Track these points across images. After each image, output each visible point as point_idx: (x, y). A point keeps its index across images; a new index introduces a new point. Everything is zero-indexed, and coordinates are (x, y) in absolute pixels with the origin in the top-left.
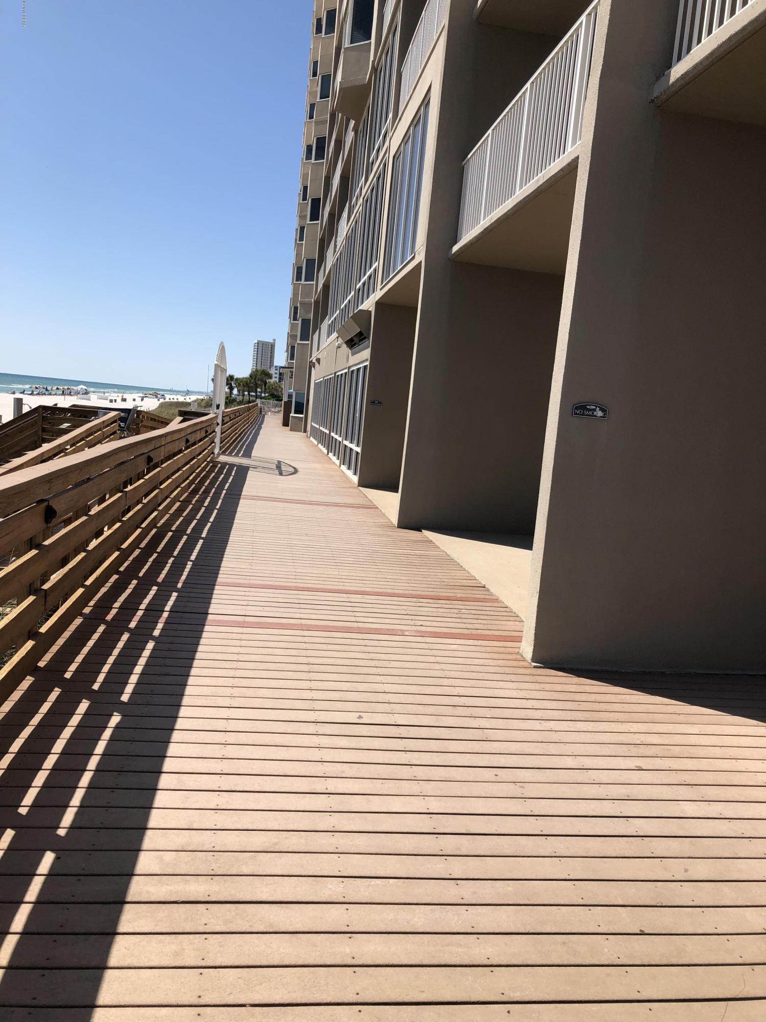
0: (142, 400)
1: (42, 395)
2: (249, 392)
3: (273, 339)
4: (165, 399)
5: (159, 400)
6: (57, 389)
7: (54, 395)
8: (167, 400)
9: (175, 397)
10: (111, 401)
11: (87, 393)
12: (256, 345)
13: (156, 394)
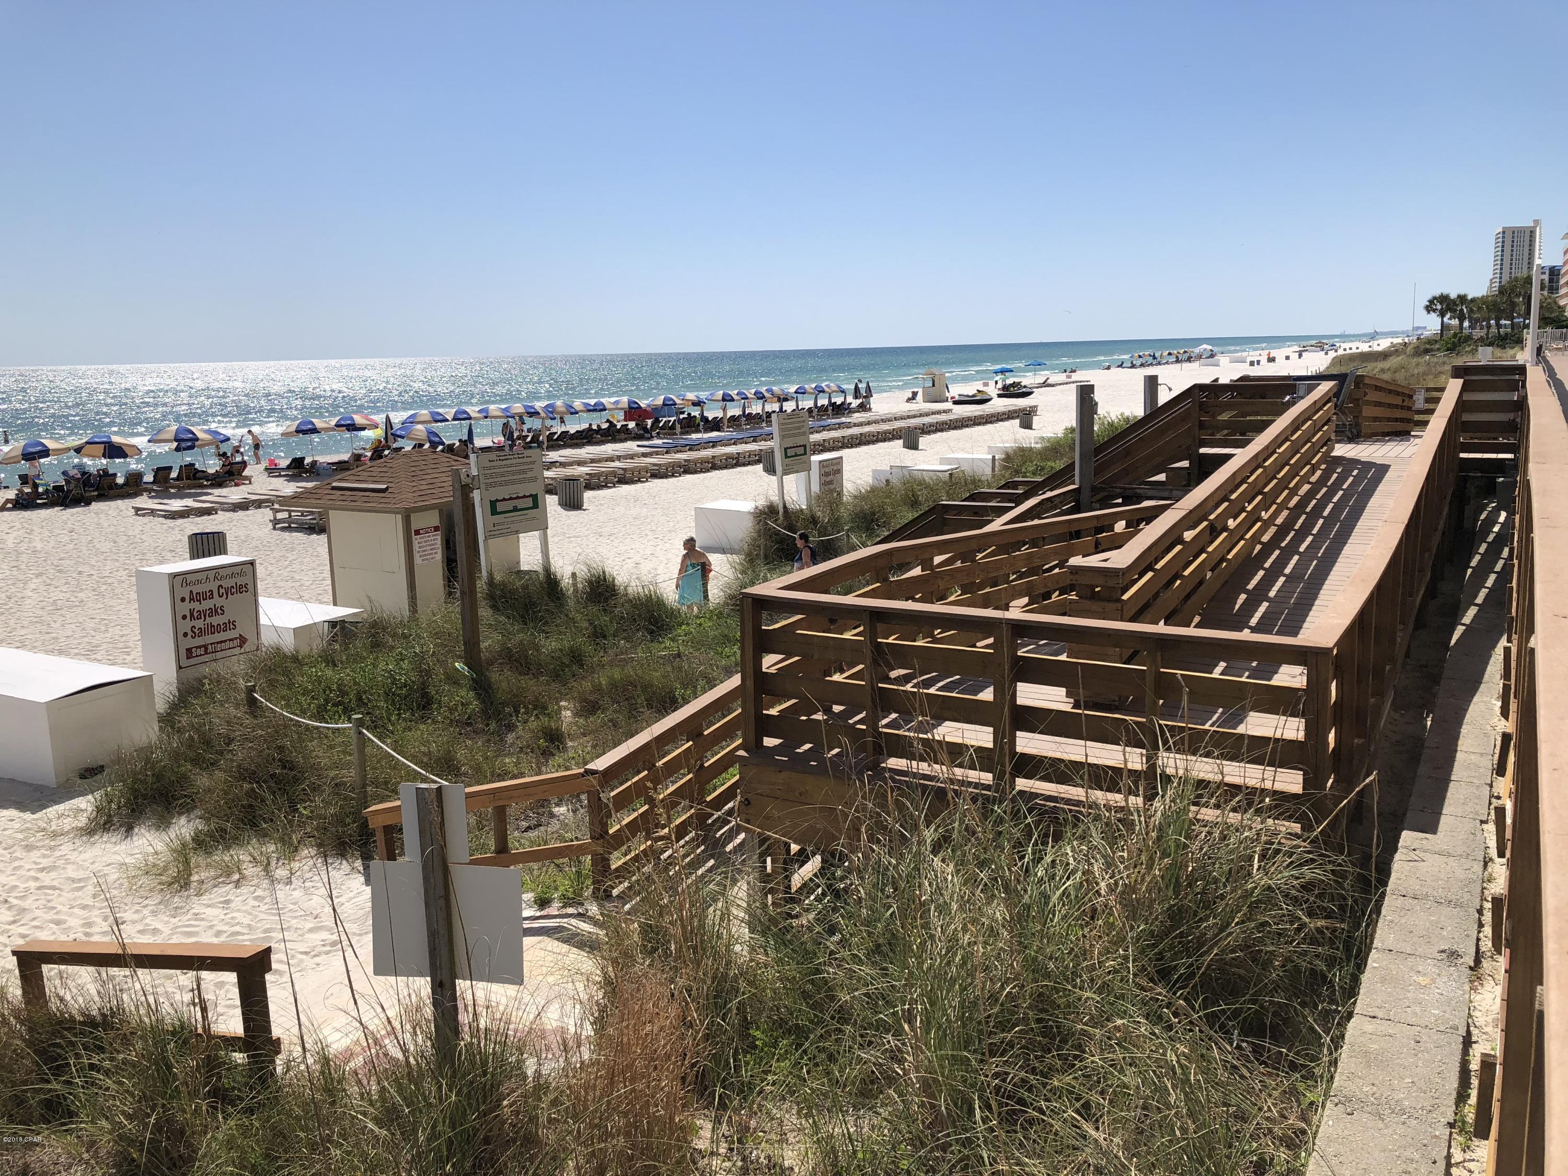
0: (1300, 356)
1: (1149, 365)
2: (1498, 321)
3: (1534, 221)
4: (1336, 351)
5: (1326, 354)
6: (1170, 354)
7: (1164, 364)
8: (1341, 352)
9: (1354, 345)
10: (1252, 364)
11: (1212, 356)
12: (1501, 235)
13: (1320, 345)
